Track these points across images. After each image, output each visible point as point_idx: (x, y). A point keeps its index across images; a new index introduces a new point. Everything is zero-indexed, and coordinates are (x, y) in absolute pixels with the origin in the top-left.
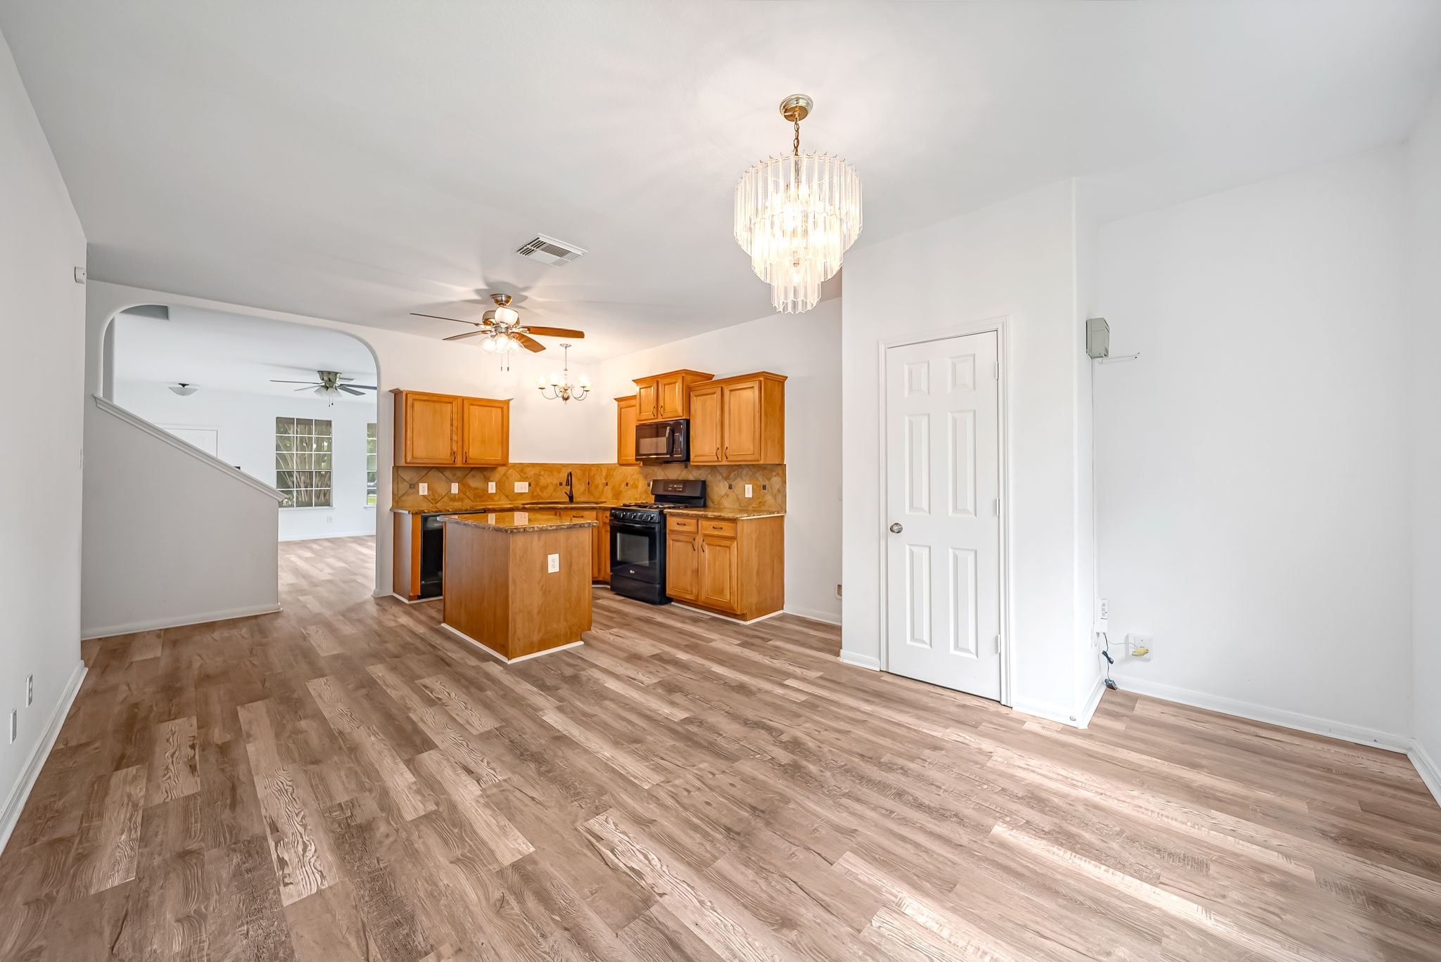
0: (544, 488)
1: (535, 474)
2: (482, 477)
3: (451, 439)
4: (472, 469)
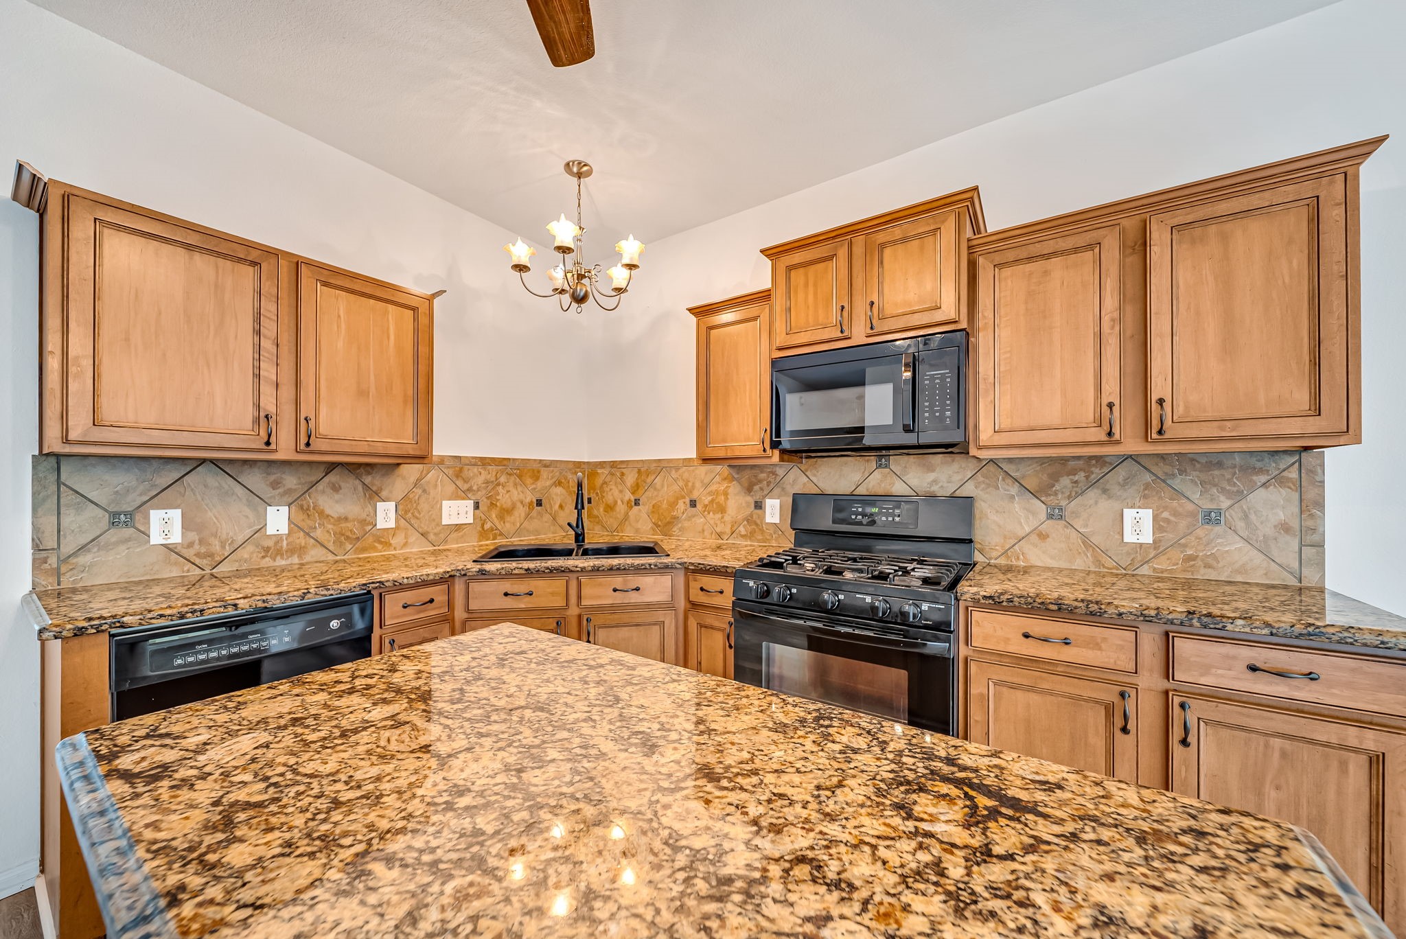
0: (505, 512)
1: (487, 482)
2: (360, 488)
3: (257, 376)
4: (331, 467)
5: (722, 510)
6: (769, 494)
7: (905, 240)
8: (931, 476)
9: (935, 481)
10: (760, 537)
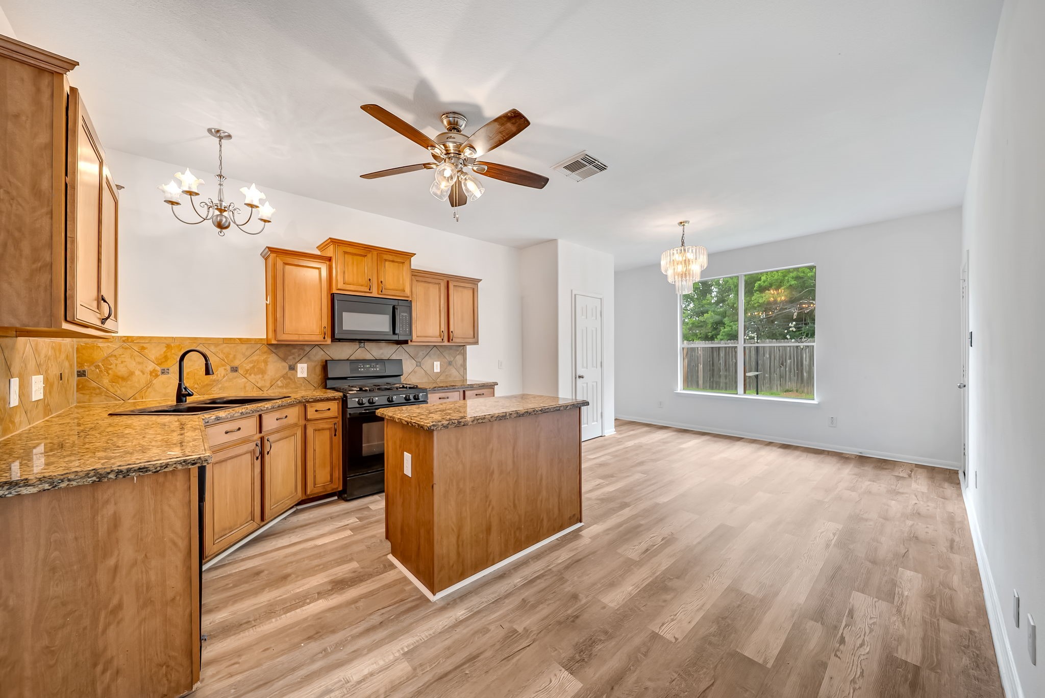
5: (263, 372)
6: (300, 361)
7: (393, 261)
8: (381, 351)
9: (382, 354)
10: (293, 386)
